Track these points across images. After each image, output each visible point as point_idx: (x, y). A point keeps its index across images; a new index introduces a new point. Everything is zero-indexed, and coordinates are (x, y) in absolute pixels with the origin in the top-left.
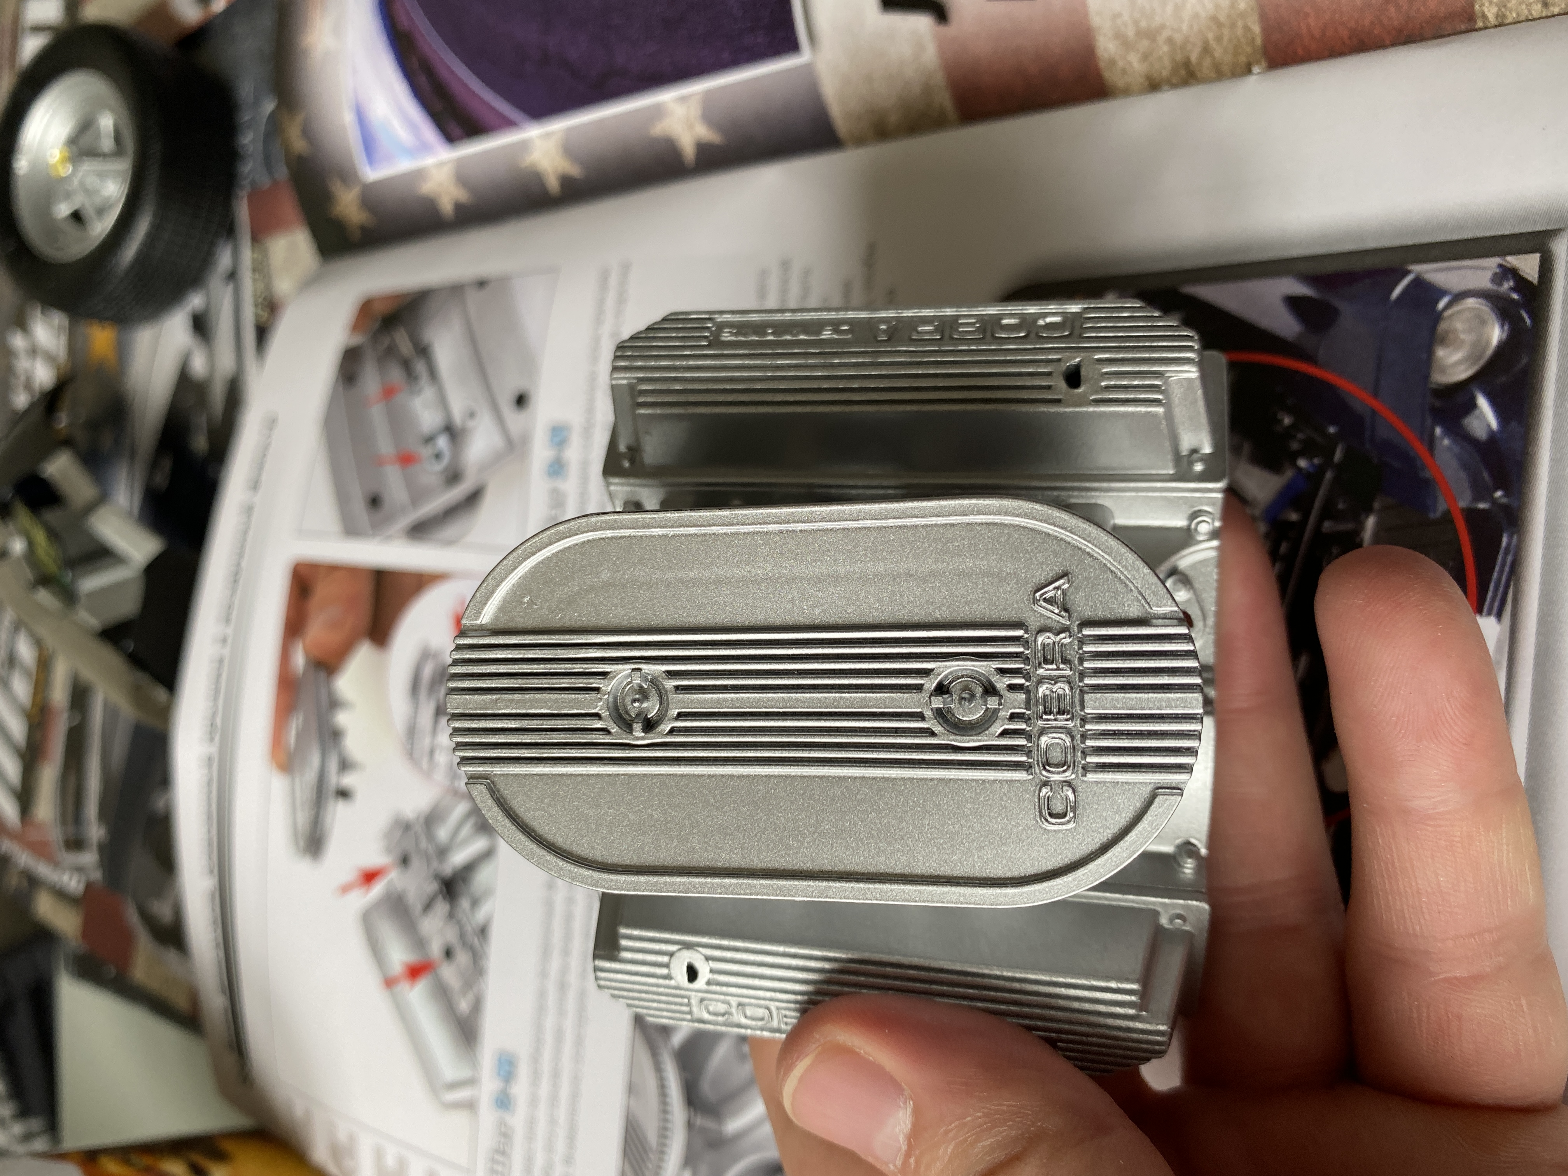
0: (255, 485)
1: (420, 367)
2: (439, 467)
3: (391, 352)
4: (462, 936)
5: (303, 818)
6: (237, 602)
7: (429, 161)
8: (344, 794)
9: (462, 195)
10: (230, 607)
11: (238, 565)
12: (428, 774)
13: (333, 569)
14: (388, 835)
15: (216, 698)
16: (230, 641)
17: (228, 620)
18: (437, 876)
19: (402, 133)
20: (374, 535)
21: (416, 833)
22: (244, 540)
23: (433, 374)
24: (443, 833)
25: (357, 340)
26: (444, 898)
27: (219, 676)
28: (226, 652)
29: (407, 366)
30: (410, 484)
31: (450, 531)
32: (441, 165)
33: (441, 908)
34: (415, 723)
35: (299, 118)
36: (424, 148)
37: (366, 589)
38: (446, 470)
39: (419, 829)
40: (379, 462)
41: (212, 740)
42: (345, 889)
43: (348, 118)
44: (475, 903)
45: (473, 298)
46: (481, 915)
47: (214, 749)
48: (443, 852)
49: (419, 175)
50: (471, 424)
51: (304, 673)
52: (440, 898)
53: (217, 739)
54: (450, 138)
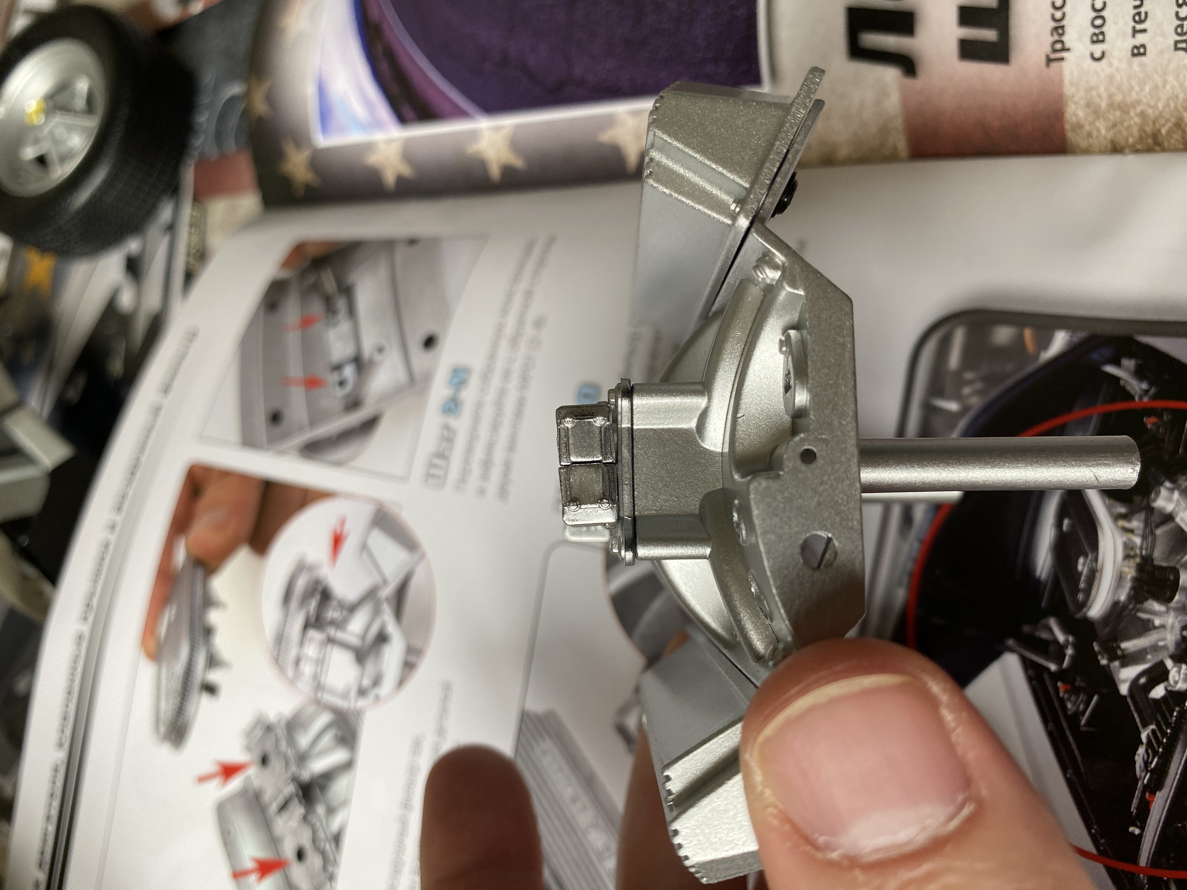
0: (166, 389)
1: (341, 304)
2: (340, 393)
3: (316, 288)
4: (314, 840)
5: (167, 707)
6: (130, 493)
7: (379, 136)
8: (210, 689)
9: (406, 170)
10: (123, 497)
11: (138, 459)
12: (292, 682)
13: (226, 474)
14: (249, 733)
15: (95, 581)
16: (118, 529)
17: (119, 509)
18: (295, 779)
19: (359, 110)
20: (268, 450)
21: (276, 736)
22: (147, 436)
23: (352, 311)
24: (304, 741)
25: (285, 274)
26: (300, 802)
27: (103, 559)
28: (113, 538)
29: (329, 303)
30: (310, 404)
31: (341, 453)
32: (389, 142)
33: (298, 810)
34: (283, 630)
35: (265, 86)
36: (377, 124)
37: (253, 497)
38: (347, 396)
39: (281, 732)
40: (286, 382)
41: (85, 619)
42: (203, 779)
43: (310, 91)
44: (331, 811)
45: (401, 254)
46: (335, 824)
47: (86, 629)
48: (302, 758)
49: (369, 147)
50: (377, 357)
51: (184, 567)
52: (296, 801)
53: (91, 618)
54: (402, 119)
